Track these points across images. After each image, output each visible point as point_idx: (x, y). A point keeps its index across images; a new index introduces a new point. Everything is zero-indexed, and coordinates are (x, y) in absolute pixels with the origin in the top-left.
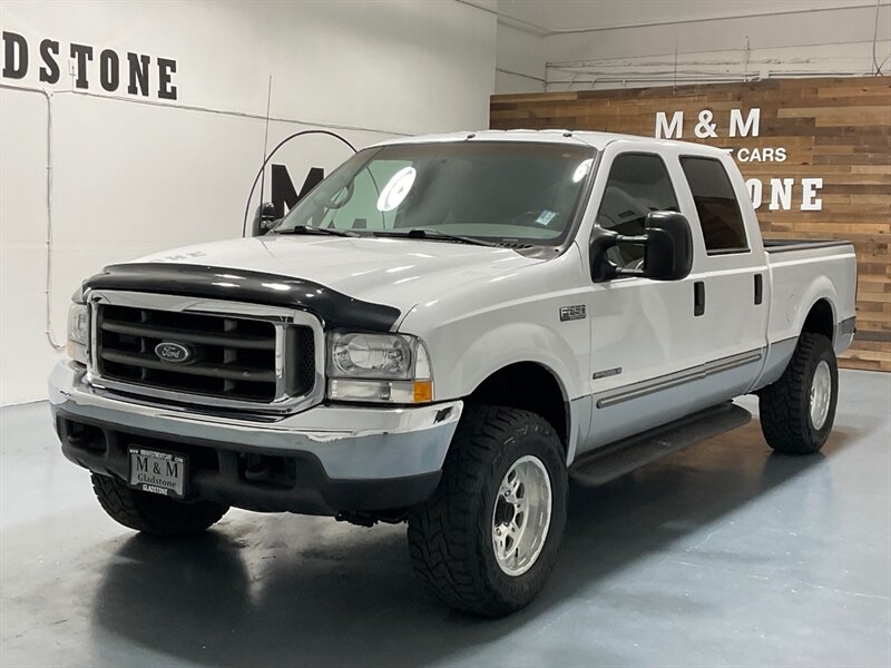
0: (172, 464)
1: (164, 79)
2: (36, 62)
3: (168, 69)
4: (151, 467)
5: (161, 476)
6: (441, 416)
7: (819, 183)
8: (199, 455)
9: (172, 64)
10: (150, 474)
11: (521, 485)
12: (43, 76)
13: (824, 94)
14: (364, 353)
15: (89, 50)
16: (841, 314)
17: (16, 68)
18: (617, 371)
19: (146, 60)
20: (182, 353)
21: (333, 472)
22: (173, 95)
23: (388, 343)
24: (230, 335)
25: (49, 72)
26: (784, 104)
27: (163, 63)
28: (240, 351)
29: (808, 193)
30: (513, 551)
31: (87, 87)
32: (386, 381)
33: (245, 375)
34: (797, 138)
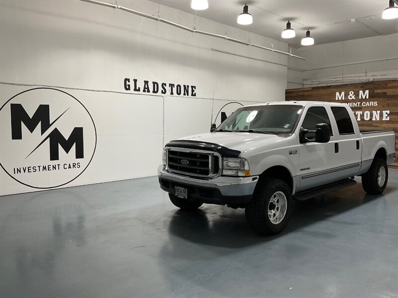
0: (184, 190)
1: (193, 91)
2: (160, 89)
3: (194, 88)
4: (180, 191)
5: (182, 194)
6: (254, 179)
7: (388, 112)
9: (195, 87)
10: (180, 193)
11: (278, 200)
12: (162, 92)
13: (389, 85)
14: (232, 163)
15: (174, 85)
17: (156, 90)
18: (309, 169)
19: (188, 86)
20: (187, 162)
21: (223, 194)
22: (195, 95)
23: (238, 160)
24: (198, 158)
25: (164, 91)
26: (376, 89)
27: (192, 87)
28: (201, 162)
29: (385, 115)
30: (276, 217)
31: (173, 94)
32: (238, 170)
33: (202, 168)
34: (381, 99)
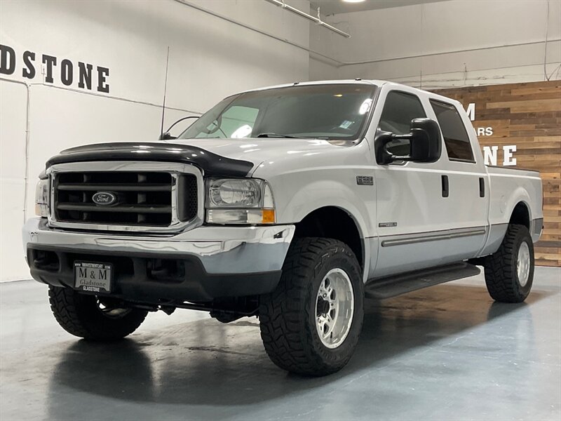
0: (103, 271)
1: (102, 80)
2: (20, 64)
3: (104, 74)
4: (89, 274)
7: (514, 148)
8: (121, 263)
9: (107, 71)
10: (88, 279)
11: (333, 290)
12: (25, 74)
13: (515, 93)
14: (230, 193)
15: (54, 59)
16: (534, 214)
17: (8, 67)
18: (394, 224)
19: (90, 67)
20: (110, 198)
21: (210, 268)
22: (107, 90)
24: (143, 184)
25: (29, 71)
26: (489, 100)
27: (101, 70)
28: (147, 193)
29: (507, 155)
30: (329, 334)
31: (52, 82)
33: (152, 209)
34: (499, 121)
